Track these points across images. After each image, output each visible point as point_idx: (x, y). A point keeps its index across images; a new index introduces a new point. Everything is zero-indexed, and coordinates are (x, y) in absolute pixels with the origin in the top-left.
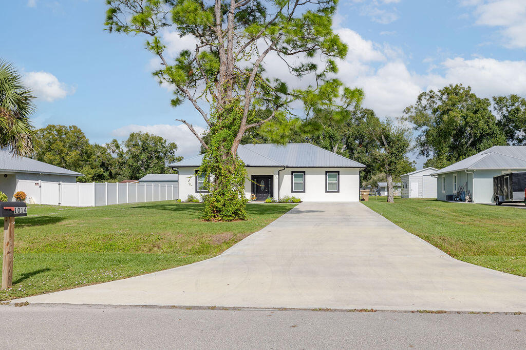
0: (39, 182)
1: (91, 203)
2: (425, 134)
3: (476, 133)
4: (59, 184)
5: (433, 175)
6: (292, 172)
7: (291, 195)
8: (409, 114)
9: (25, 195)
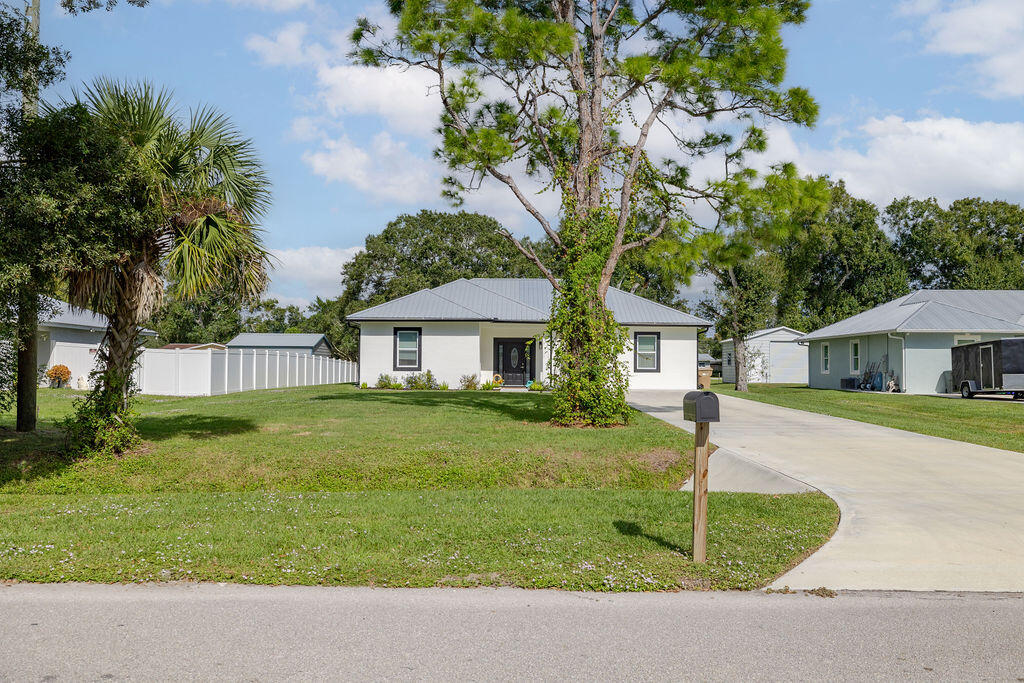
0: (99, 346)
3: (858, 266)
5: (801, 342)
9: (69, 373)
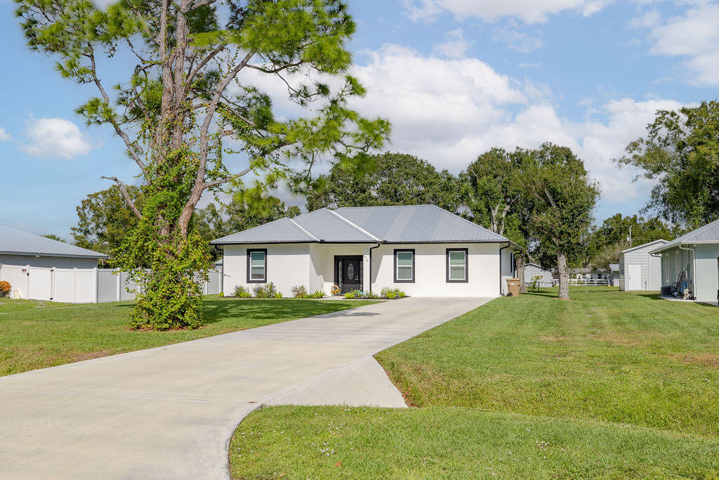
0: (27, 267)
1: (91, 298)
2: (666, 184)
4: (52, 271)
6: (396, 251)
7: (393, 286)
8: (636, 152)
9: (9, 287)
